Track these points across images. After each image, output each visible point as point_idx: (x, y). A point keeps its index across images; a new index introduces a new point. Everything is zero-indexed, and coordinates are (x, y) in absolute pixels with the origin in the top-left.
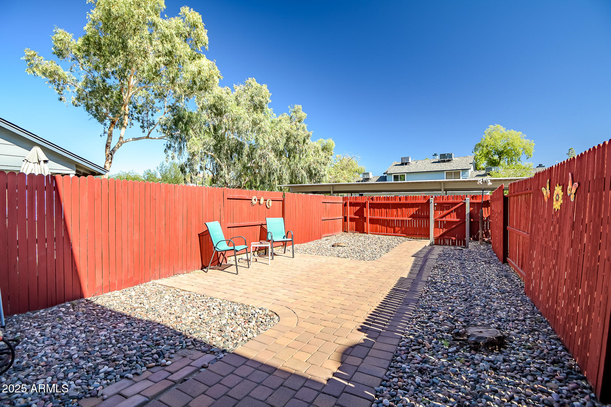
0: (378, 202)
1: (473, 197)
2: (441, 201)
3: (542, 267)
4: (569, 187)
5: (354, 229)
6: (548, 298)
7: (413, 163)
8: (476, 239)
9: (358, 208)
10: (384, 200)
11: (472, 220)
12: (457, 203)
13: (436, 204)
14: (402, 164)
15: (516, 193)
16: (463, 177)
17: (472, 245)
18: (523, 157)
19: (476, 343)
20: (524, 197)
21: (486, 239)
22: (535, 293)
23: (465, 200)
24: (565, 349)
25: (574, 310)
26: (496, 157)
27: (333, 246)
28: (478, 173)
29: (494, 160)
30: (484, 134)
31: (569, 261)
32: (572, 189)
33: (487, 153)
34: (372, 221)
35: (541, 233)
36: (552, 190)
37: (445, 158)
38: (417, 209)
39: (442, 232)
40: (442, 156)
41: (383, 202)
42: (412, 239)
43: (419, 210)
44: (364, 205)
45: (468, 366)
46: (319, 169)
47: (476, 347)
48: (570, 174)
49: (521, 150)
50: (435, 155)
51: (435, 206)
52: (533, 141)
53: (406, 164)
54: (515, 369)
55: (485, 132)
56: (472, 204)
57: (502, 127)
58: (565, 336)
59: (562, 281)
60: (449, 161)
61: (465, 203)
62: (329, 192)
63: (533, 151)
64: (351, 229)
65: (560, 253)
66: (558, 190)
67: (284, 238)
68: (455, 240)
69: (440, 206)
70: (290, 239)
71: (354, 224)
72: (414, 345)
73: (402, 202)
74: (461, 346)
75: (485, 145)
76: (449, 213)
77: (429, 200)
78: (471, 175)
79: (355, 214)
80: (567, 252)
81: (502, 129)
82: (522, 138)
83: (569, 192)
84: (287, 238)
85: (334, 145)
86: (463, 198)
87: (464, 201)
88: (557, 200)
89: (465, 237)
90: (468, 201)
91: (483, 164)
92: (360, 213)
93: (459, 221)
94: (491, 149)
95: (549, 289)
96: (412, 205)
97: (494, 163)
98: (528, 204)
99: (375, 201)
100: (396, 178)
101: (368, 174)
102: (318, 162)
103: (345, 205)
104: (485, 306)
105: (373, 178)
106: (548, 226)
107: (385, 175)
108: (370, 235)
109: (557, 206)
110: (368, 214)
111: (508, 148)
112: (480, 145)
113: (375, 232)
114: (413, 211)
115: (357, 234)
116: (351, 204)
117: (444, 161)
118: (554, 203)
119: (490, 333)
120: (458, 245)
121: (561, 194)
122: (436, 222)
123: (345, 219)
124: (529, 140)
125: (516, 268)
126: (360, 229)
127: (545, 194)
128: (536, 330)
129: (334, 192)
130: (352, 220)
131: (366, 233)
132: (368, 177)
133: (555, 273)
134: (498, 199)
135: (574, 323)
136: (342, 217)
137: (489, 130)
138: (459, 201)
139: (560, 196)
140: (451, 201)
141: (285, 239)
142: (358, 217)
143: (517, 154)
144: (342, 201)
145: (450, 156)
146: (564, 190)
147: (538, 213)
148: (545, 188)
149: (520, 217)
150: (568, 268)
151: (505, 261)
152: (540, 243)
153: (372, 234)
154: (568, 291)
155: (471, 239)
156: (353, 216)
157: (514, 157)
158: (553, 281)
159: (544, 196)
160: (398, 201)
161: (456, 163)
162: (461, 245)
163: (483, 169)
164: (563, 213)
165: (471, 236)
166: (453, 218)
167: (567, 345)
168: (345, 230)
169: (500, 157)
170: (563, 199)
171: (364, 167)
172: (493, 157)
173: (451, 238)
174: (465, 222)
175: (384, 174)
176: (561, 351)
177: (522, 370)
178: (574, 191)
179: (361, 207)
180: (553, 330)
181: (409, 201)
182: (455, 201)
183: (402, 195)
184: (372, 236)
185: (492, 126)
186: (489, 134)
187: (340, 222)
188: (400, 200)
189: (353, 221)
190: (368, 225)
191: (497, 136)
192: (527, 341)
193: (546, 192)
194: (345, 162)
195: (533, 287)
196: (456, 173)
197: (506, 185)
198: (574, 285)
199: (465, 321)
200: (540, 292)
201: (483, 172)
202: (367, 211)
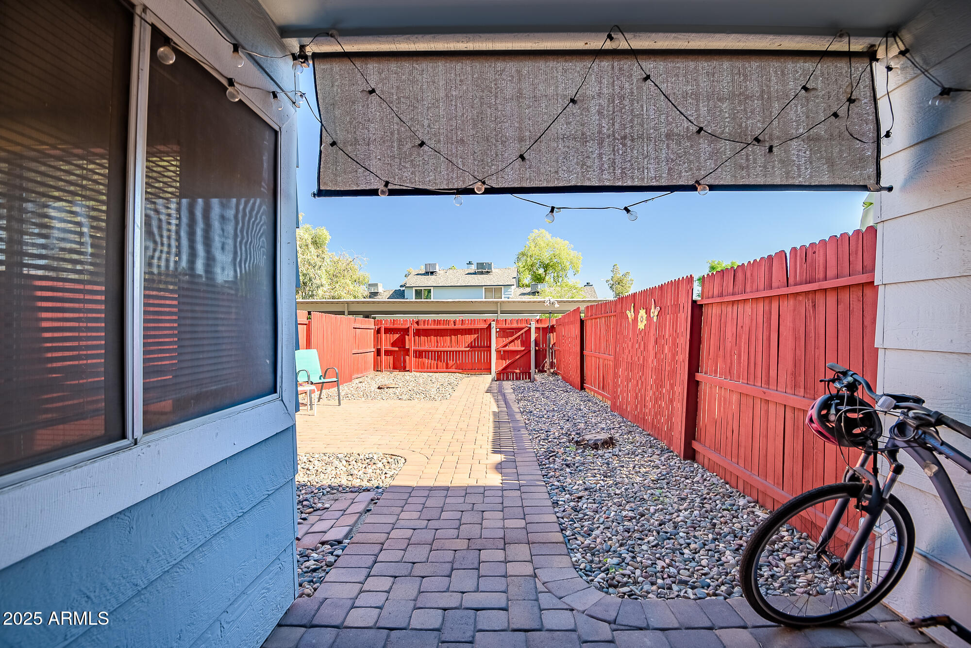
0: (426, 327)
1: (537, 321)
2: (504, 326)
3: (629, 380)
4: (652, 310)
5: (391, 366)
6: (636, 406)
7: (440, 272)
8: (542, 371)
9: (397, 336)
10: (434, 325)
11: (537, 348)
12: (522, 329)
13: (498, 330)
14: (427, 273)
15: (594, 316)
16: (506, 296)
17: (538, 377)
18: (570, 273)
19: (596, 444)
20: (603, 320)
21: (552, 371)
22: (623, 406)
23: (530, 324)
24: (655, 439)
25: (660, 406)
26: (541, 271)
27: (379, 388)
28: (522, 290)
29: (539, 275)
30: (528, 240)
31: (654, 370)
32: (654, 312)
33: (532, 266)
34: (419, 354)
35: (626, 351)
36: (636, 313)
37: (483, 269)
38: (476, 336)
39: (504, 364)
40: (480, 265)
41: (433, 327)
42: (469, 376)
43: (478, 337)
44: (406, 331)
45: (597, 458)
46: (312, 275)
47: (595, 447)
48: (653, 300)
49: (568, 264)
50: (470, 263)
51: (497, 332)
52: (580, 253)
53: (432, 273)
54: (629, 454)
55: (529, 237)
56: (537, 329)
57: (547, 233)
58: (653, 430)
59: (649, 387)
60: (488, 272)
61: (530, 328)
62: (342, 313)
63: (580, 266)
64: (387, 367)
65: (645, 365)
66: (642, 312)
67: (320, 379)
68: (520, 373)
69: (504, 332)
70: (335, 379)
71: (391, 359)
72: (550, 453)
73: (457, 327)
74: (585, 448)
75: (529, 255)
76: (513, 341)
77: (490, 325)
78: (514, 295)
79: (393, 345)
80: (652, 362)
81: (548, 236)
82: (569, 249)
83: (652, 315)
84: (324, 378)
85: (329, 237)
86: (528, 321)
87: (529, 326)
88: (642, 321)
89: (530, 369)
90: (533, 326)
91: (527, 279)
92: (400, 343)
93: (523, 351)
94: (535, 261)
95: (637, 397)
96: (469, 331)
97: (539, 279)
98: (608, 326)
99: (421, 327)
100: (418, 293)
101: (376, 285)
102: (310, 264)
103: (378, 331)
104: (586, 422)
105: (384, 292)
106: (633, 344)
107: (401, 289)
108: (415, 373)
109: (641, 326)
110: (411, 343)
111: (555, 261)
112: (523, 254)
113: (421, 368)
114: (470, 338)
115: (396, 373)
116: (388, 331)
117: (482, 273)
118: (639, 324)
119: (604, 436)
120: (523, 379)
121: (645, 316)
122: (498, 351)
123: (378, 352)
124: (576, 252)
125: (595, 392)
126: (399, 366)
127: (629, 316)
128: (632, 432)
129: (350, 313)
130: (387, 353)
131: (408, 371)
132: (376, 291)
133: (642, 382)
134: (572, 323)
135: (660, 416)
136: (374, 350)
137: (532, 236)
138: (523, 325)
139: (645, 318)
140: (515, 325)
141: (323, 380)
142: (397, 349)
143: (563, 269)
144: (374, 327)
145: (490, 265)
146: (648, 312)
147: (622, 334)
148: (630, 310)
149: (600, 340)
150: (653, 375)
151: (582, 388)
152: (626, 361)
153: (417, 371)
154: (654, 393)
155: (537, 371)
156: (390, 348)
157: (561, 272)
158: (640, 390)
159: (628, 318)
160: (452, 326)
161: (498, 276)
162: (526, 379)
163: (527, 286)
164: (647, 332)
165: (536, 368)
166: (517, 346)
167: (656, 436)
168: (377, 368)
169: (545, 271)
170: (647, 320)
171: (367, 274)
172: (537, 270)
173: (514, 372)
174: (530, 351)
175: (401, 286)
176: (653, 440)
177: (633, 453)
178: (656, 313)
179: (401, 335)
180: (643, 430)
181: (465, 327)
182: (520, 326)
183: (458, 317)
184: (418, 374)
185: (536, 231)
186: (533, 240)
187: (371, 356)
188: (455, 325)
189: (388, 355)
190: (411, 360)
191: (543, 245)
192: (628, 439)
193: (630, 314)
194: (342, 266)
195: (620, 402)
196: (496, 289)
197: (583, 307)
198: (659, 386)
199: (577, 434)
200: (628, 403)
201: (528, 290)
202: (410, 340)
